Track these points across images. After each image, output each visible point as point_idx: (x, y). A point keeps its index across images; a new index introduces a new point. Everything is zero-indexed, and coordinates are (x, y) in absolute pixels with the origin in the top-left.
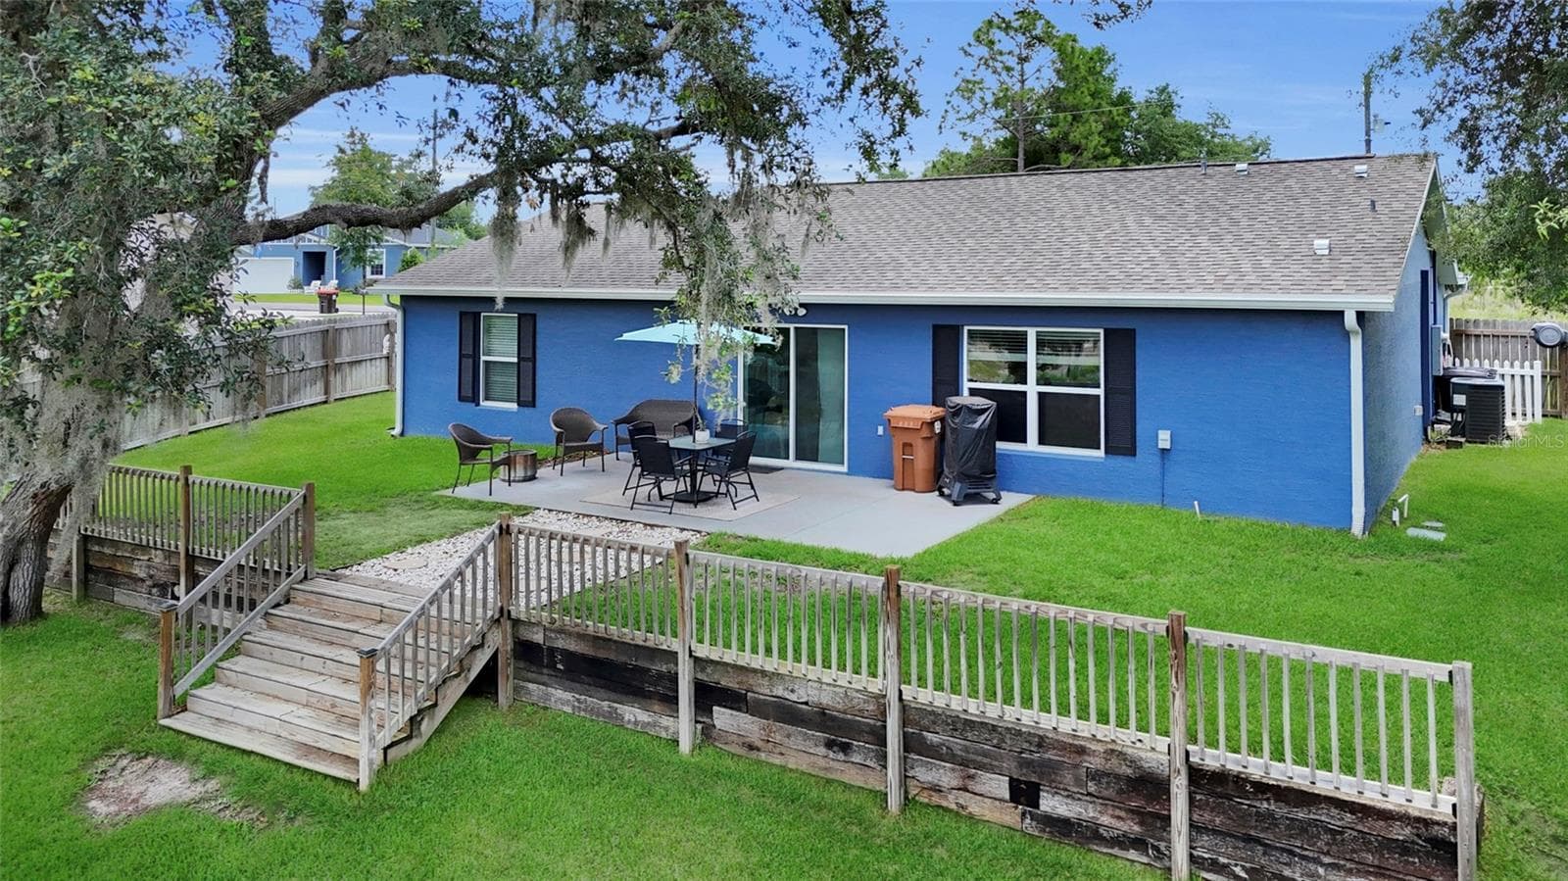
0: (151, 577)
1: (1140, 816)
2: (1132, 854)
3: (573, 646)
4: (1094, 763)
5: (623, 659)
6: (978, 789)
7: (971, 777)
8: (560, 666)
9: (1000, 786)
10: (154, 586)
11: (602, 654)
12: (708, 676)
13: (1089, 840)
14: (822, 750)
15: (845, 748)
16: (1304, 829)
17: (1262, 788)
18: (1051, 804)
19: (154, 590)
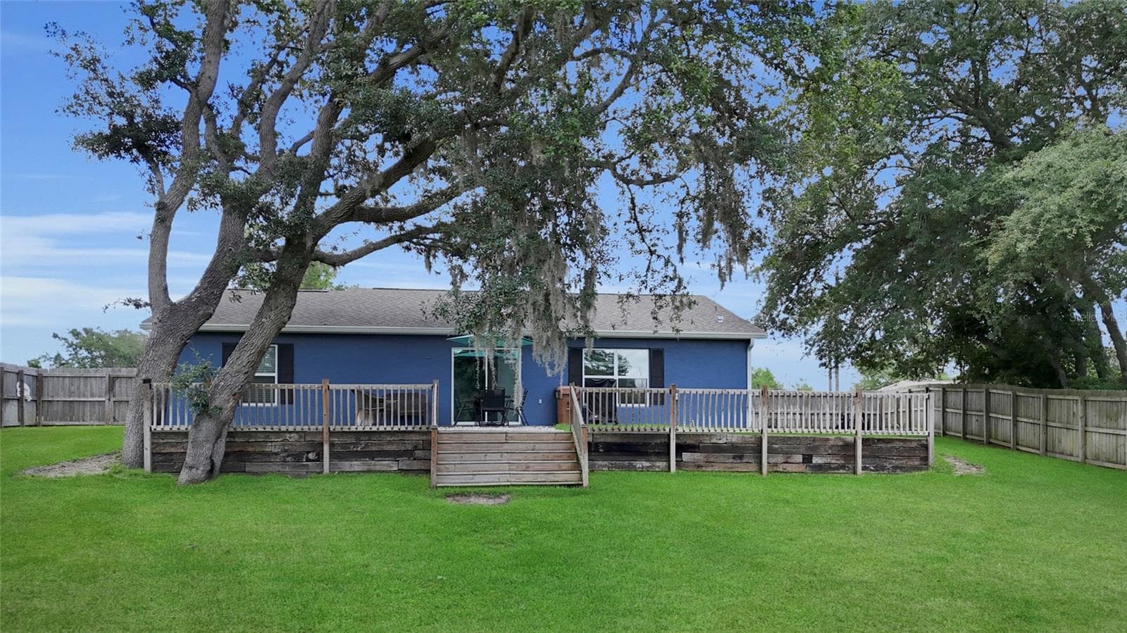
0: (285, 451)
1: (845, 457)
2: (841, 471)
3: (609, 440)
4: (832, 443)
5: (637, 441)
6: (792, 461)
7: (789, 457)
8: (601, 450)
9: (799, 458)
10: (288, 456)
11: (625, 441)
12: (682, 441)
13: (827, 470)
14: (731, 460)
15: (741, 457)
16: (889, 450)
17: (879, 440)
18: (816, 460)
19: (289, 459)
